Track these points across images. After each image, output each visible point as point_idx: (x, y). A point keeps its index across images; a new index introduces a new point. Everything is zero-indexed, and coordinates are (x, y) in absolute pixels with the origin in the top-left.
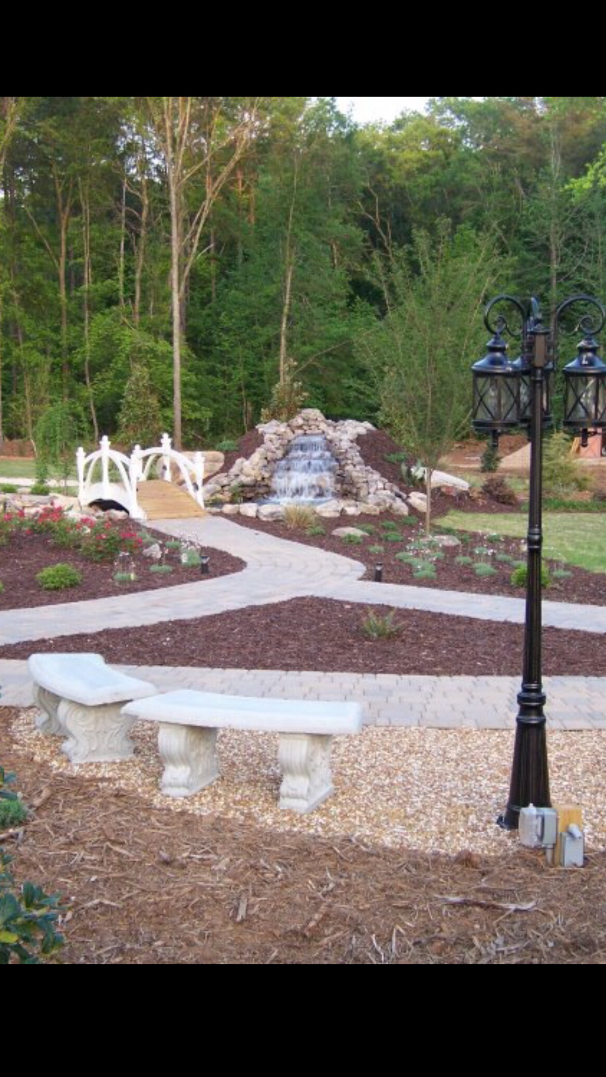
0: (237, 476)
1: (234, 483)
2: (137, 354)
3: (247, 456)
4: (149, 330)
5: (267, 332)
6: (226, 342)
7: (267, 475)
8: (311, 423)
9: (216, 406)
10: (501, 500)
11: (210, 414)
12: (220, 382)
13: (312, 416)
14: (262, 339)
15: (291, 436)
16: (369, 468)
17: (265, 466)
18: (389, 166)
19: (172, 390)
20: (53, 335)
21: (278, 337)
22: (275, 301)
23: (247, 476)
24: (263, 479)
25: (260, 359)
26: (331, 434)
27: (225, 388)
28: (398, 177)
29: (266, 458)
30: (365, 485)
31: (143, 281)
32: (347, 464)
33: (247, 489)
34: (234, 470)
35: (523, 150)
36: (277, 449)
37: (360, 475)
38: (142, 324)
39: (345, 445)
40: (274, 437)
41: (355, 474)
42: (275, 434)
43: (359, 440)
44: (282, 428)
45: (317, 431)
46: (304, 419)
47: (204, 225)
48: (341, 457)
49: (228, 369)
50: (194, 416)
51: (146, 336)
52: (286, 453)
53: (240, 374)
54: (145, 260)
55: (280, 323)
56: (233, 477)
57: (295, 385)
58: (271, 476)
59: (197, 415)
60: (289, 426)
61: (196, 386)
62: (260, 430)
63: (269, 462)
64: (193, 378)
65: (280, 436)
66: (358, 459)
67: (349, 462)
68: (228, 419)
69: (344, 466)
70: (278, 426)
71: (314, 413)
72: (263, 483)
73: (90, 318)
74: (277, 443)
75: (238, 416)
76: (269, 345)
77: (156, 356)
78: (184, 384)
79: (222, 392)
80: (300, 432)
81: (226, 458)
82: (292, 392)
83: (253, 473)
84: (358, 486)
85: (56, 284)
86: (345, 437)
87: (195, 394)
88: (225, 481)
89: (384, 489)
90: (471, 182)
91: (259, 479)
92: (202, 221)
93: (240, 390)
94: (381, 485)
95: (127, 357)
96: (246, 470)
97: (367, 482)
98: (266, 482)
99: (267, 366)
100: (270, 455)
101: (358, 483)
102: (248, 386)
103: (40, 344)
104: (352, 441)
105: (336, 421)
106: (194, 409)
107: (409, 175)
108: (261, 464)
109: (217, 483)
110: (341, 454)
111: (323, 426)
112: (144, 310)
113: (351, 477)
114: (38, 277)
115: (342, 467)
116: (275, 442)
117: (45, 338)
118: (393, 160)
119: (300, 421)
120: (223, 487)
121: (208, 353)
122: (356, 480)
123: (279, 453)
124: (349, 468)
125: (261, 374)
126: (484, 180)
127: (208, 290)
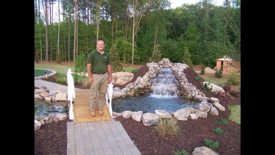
0: (137, 84)
1: (136, 88)
2: (125, 45)
3: (142, 76)
4: (128, 41)
5: (151, 43)
6: (144, 44)
7: (149, 84)
8: (166, 63)
9: (141, 56)
10: (234, 95)
11: (140, 58)
12: (142, 52)
13: (166, 61)
14: (151, 44)
15: (159, 68)
16: (191, 84)
17: (149, 81)
18: (175, 15)
19: (132, 53)
20: (110, 41)
21: (154, 43)
22: (154, 37)
23: (142, 84)
24: (148, 86)
25: (150, 48)
26: (174, 68)
27: (143, 53)
28: (176, 17)
29: (149, 77)
30: (190, 92)
31: (128, 31)
32: (182, 82)
33: (141, 90)
34: (136, 82)
35: (200, 12)
36: (154, 73)
37: (188, 87)
38: (127, 40)
39: (180, 73)
40: (153, 68)
41: (185, 86)
42: (153, 67)
43: (185, 71)
44: (156, 65)
45: (168, 66)
46: (163, 62)
47: (140, 21)
48: (179, 78)
49: (144, 49)
50: (136, 58)
51: (128, 42)
52: (157, 75)
53: (146, 50)
54: (128, 27)
55: (154, 41)
56: (135, 85)
57: (159, 51)
58: (151, 85)
59: (137, 58)
60: (158, 64)
61: (138, 52)
62: (148, 65)
63: (150, 79)
64: (137, 50)
65: (155, 68)
66: (186, 80)
67: (183, 81)
68: (144, 59)
69: (180, 82)
70: (154, 64)
71: (167, 60)
72: (147, 88)
73: (117, 38)
74: (154, 71)
75: (145, 58)
76: (152, 45)
77: (129, 46)
78: (135, 52)
79: (143, 54)
80: (162, 66)
81: (134, 75)
82: (158, 53)
83: (144, 83)
84: (187, 92)
85: (111, 32)
86: (180, 70)
87: (137, 54)
88: (132, 87)
89: (199, 94)
90: (190, 18)
91: (146, 86)
92: (140, 20)
93: (146, 53)
94: (197, 93)
95: (124, 46)
96: (141, 82)
97: (191, 91)
98: (149, 87)
99: (152, 49)
100: (151, 76)
101: (187, 90)
102: (148, 53)
103: (107, 43)
104: (182, 72)
105: (174, 63)
106: (137, 57)
107: (179, 16)
108: (147, 80)
109: (129, 87)
110: (179, 77)
111: (170, 65)
112: (128, 37)
113: (184, 88)
114: (107, 30)
115: (179, 83)
116: (153, 70)
117: (108, 42)
118: (176, 13)
119: (162, 63)
120: (131, 89)
121: (141, 47)
122: (186, 89)
123: (155, 75)
124: (182, 83)
125: (150, 51)
126: (193, 17)
127: (141, 35)
